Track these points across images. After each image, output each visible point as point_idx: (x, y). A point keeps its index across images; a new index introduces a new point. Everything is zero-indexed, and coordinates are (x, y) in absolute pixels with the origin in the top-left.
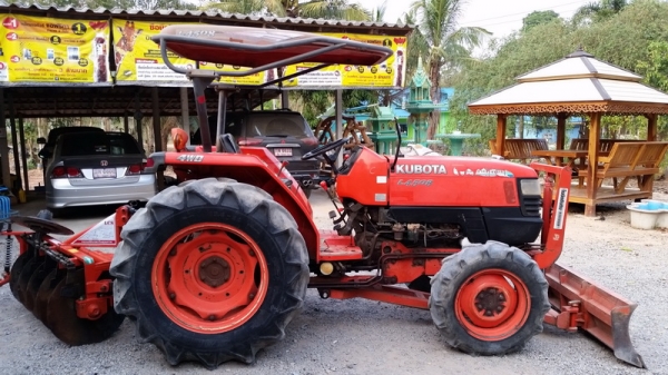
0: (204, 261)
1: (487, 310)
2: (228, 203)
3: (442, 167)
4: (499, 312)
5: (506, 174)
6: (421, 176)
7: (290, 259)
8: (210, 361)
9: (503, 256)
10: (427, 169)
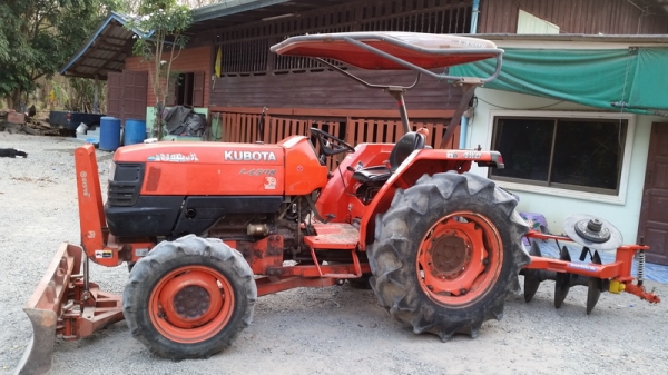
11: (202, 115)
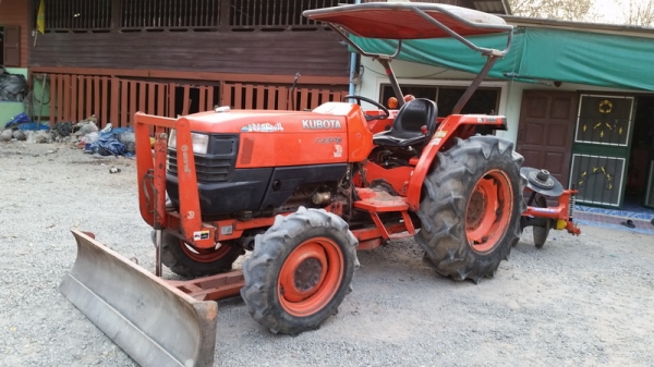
11: (20, 77)
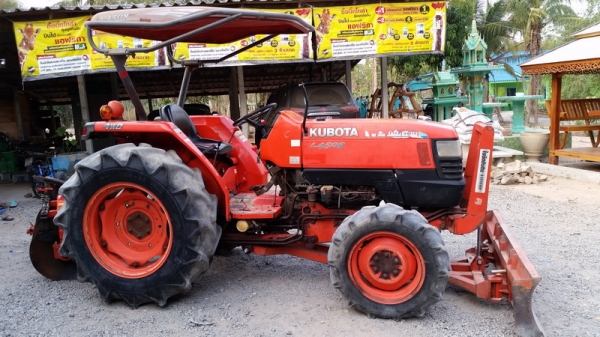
0: (130, 216)
1: (383, 273)
2: (134, 165)
3: (354, 130)
4: (396, 275)
5: (420, 135)
6: (333, 138)
7: (189, 216)
8: (131, 302)
9: (392, 219)
10: (339, 132)
